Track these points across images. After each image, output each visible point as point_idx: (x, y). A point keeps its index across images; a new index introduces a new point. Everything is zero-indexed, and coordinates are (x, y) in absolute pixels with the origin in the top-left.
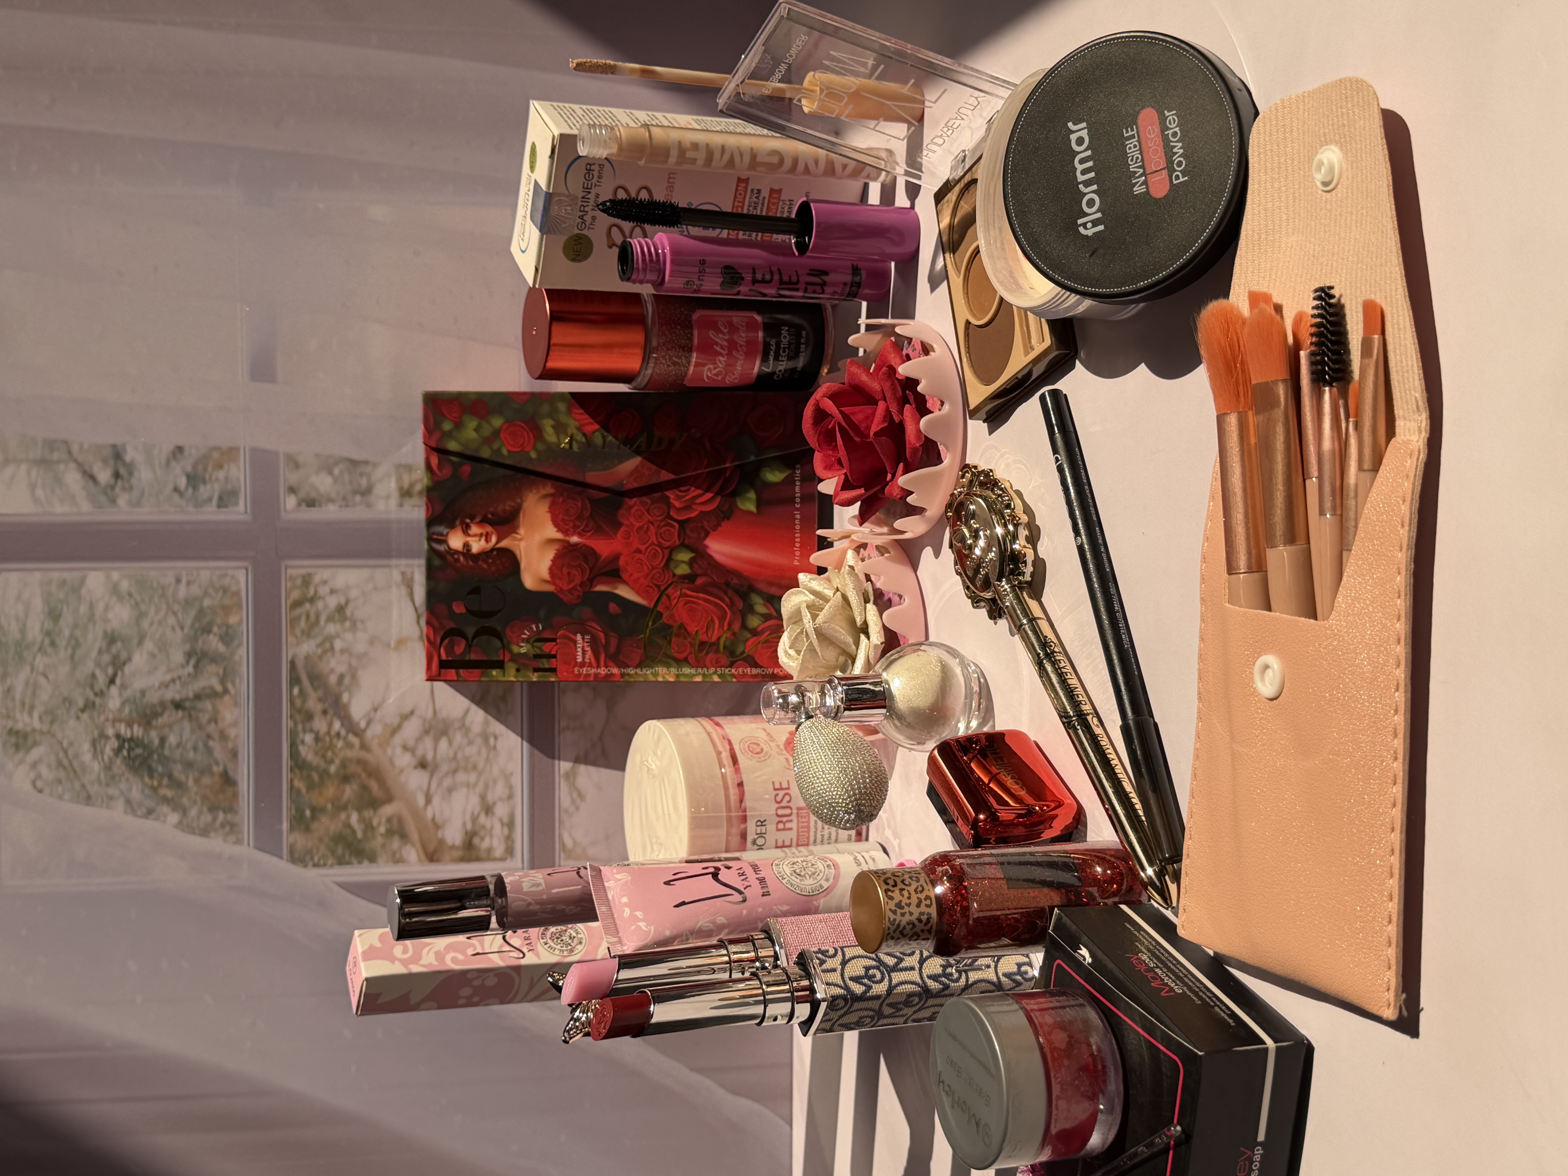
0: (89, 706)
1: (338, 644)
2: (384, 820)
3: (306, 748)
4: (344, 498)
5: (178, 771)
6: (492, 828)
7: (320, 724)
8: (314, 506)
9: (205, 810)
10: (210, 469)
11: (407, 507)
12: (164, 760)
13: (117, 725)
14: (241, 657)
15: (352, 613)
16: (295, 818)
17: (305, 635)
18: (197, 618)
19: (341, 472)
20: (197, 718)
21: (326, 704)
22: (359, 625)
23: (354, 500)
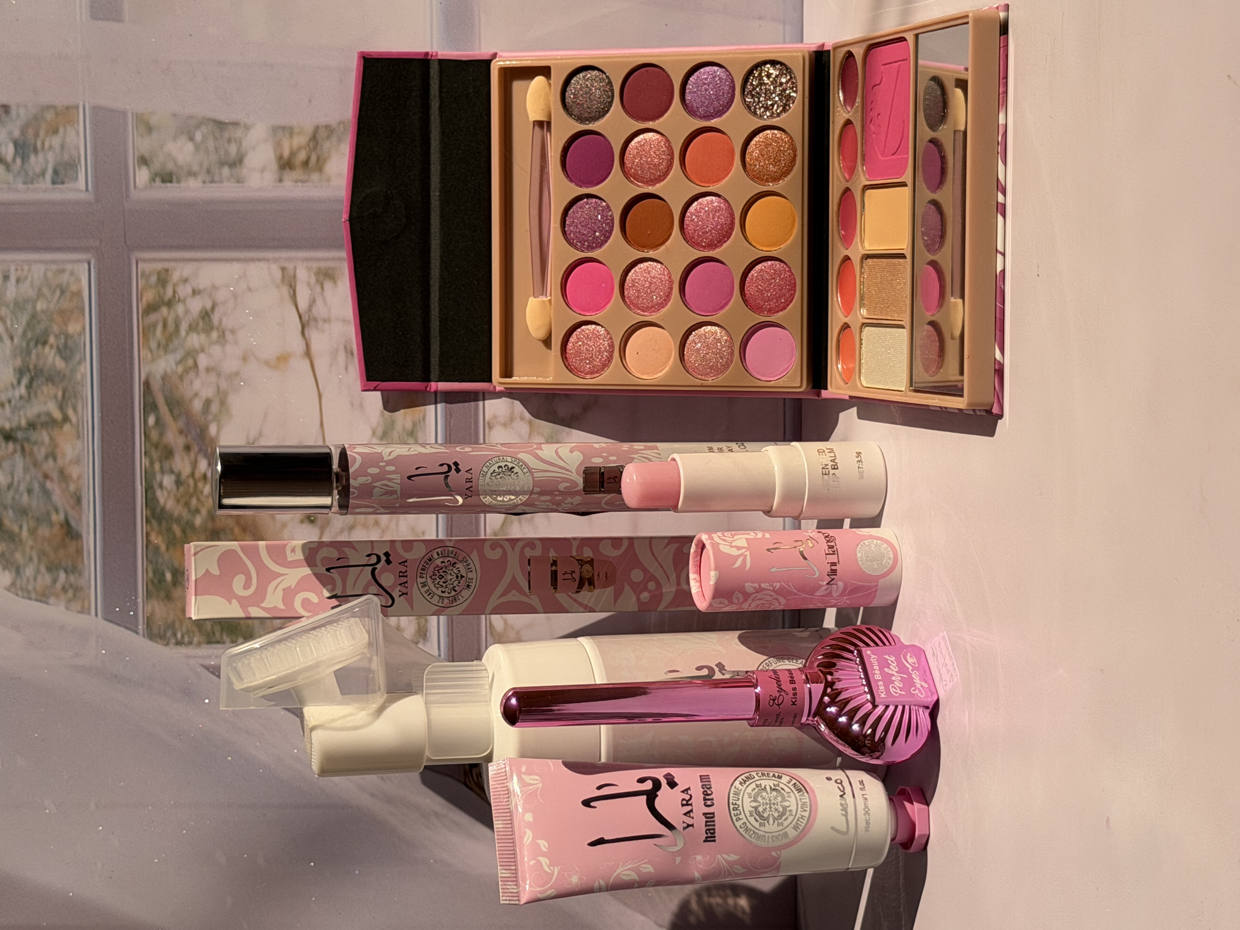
1: (203, 361)
3: (165, 493)
4: (208, 171)
5: (9, 520)
7: (181, 463)
8: (171, 182)
9: (43, 569)
10: (42, 134)
11: (285, 185)
14: (84, 376)
15: (220, 321)
16: (152, 582)
17: (161, 349)
18: (29, 325)
19: (204, 137)
20: (31, 453)
21: (189, 438)
22: (228, 336)
23: (220, 174)
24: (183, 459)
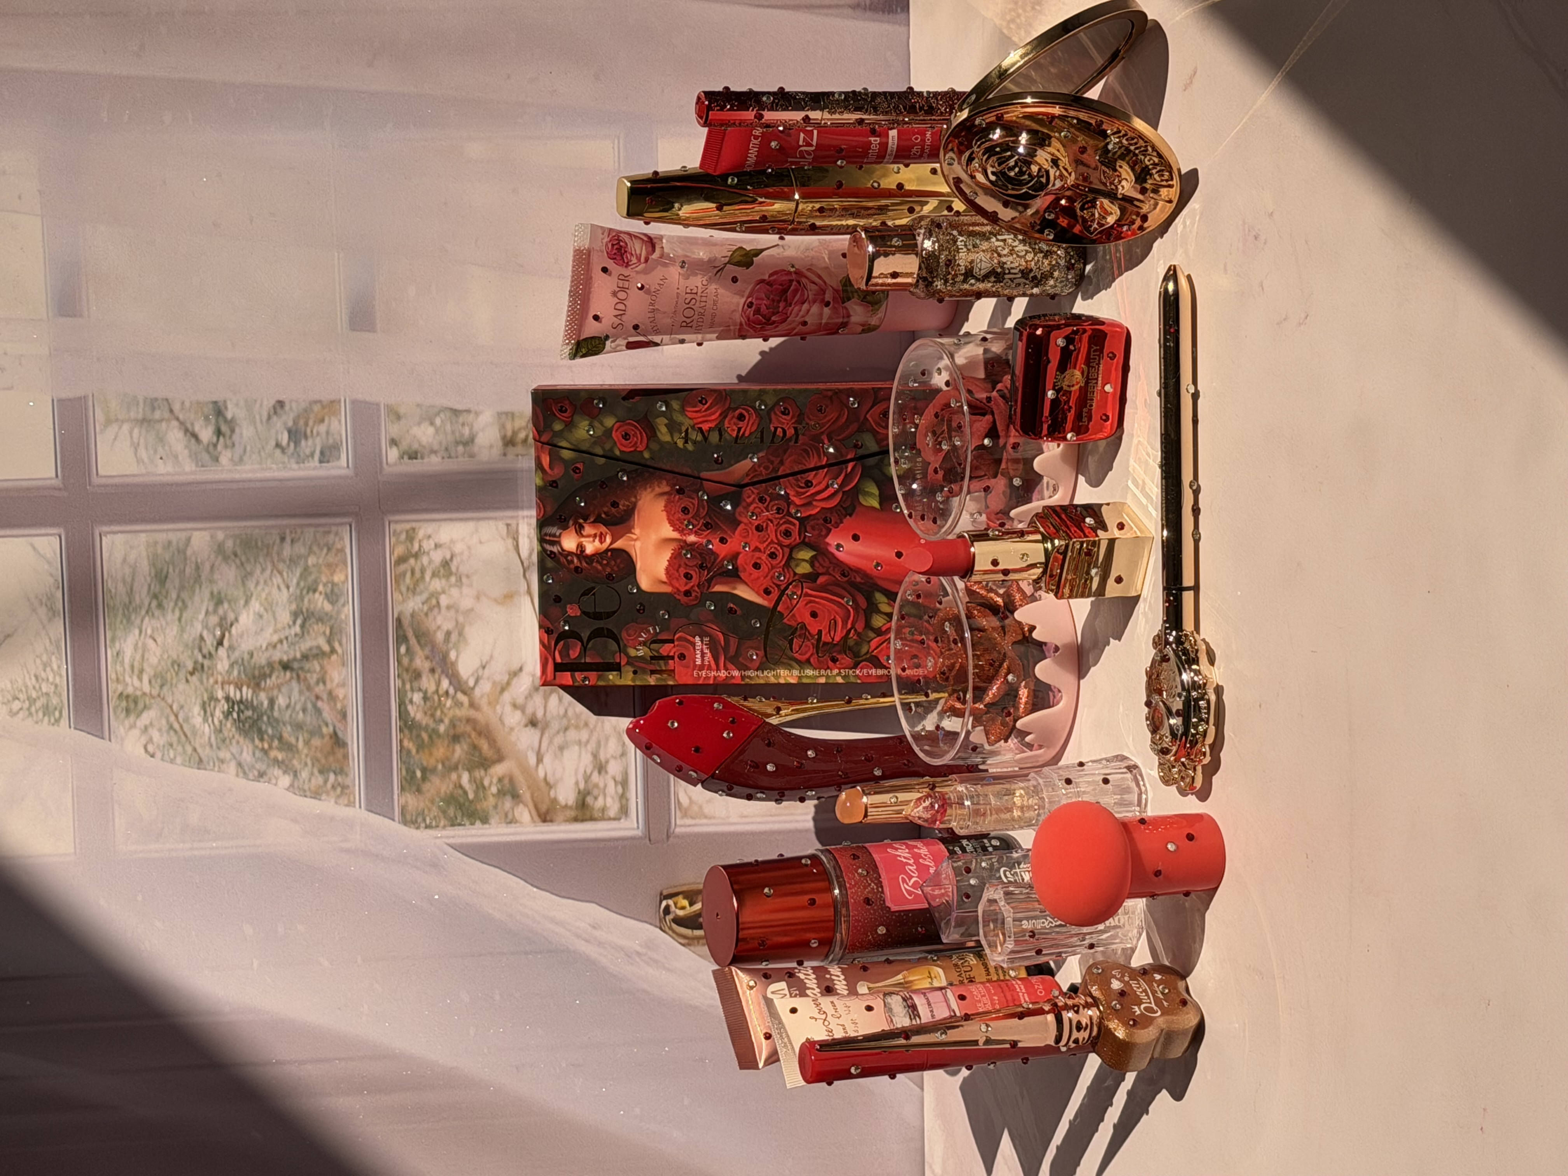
0: (198, 669)
1: (444, 600)
2: (495, 780)
3: (415, 708)
4: (447, 449)
5: (287, 733)
6: (605, 786)
7: (428, 683)
8: (416, 458)
9: (316, 772)
10: (311, 423)
11: (510, 457)
12: (274, 722)
13: (226, 687)
14: (347, 616)
15: (458, 569)
16: (406, 779)
17: (410, 592)
18: (303, 577)
19: (442, 421)
20: (306, 679)
21: (434, 663)
22: (464, 580)
23: (456, 451)
24: (429, 681)
